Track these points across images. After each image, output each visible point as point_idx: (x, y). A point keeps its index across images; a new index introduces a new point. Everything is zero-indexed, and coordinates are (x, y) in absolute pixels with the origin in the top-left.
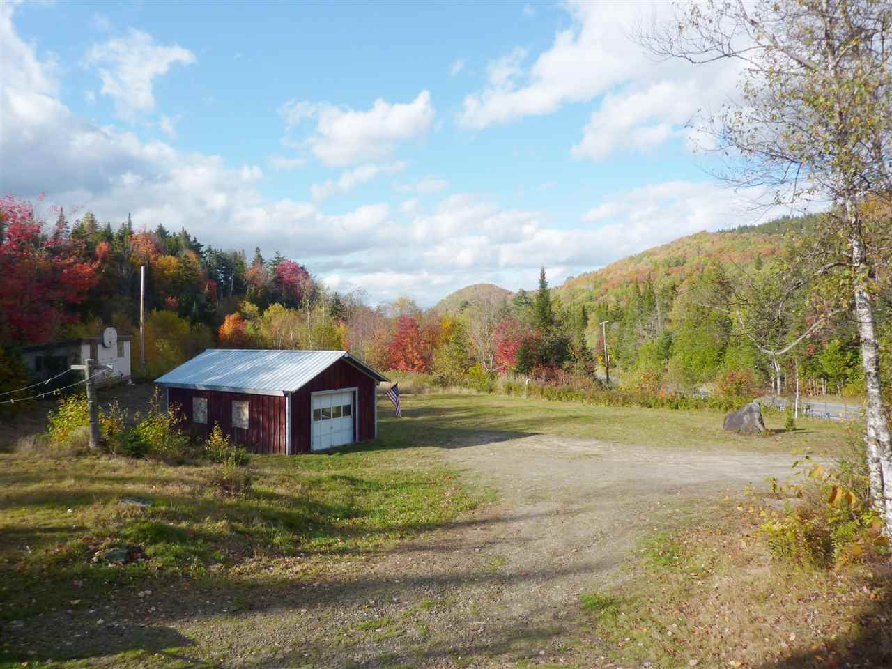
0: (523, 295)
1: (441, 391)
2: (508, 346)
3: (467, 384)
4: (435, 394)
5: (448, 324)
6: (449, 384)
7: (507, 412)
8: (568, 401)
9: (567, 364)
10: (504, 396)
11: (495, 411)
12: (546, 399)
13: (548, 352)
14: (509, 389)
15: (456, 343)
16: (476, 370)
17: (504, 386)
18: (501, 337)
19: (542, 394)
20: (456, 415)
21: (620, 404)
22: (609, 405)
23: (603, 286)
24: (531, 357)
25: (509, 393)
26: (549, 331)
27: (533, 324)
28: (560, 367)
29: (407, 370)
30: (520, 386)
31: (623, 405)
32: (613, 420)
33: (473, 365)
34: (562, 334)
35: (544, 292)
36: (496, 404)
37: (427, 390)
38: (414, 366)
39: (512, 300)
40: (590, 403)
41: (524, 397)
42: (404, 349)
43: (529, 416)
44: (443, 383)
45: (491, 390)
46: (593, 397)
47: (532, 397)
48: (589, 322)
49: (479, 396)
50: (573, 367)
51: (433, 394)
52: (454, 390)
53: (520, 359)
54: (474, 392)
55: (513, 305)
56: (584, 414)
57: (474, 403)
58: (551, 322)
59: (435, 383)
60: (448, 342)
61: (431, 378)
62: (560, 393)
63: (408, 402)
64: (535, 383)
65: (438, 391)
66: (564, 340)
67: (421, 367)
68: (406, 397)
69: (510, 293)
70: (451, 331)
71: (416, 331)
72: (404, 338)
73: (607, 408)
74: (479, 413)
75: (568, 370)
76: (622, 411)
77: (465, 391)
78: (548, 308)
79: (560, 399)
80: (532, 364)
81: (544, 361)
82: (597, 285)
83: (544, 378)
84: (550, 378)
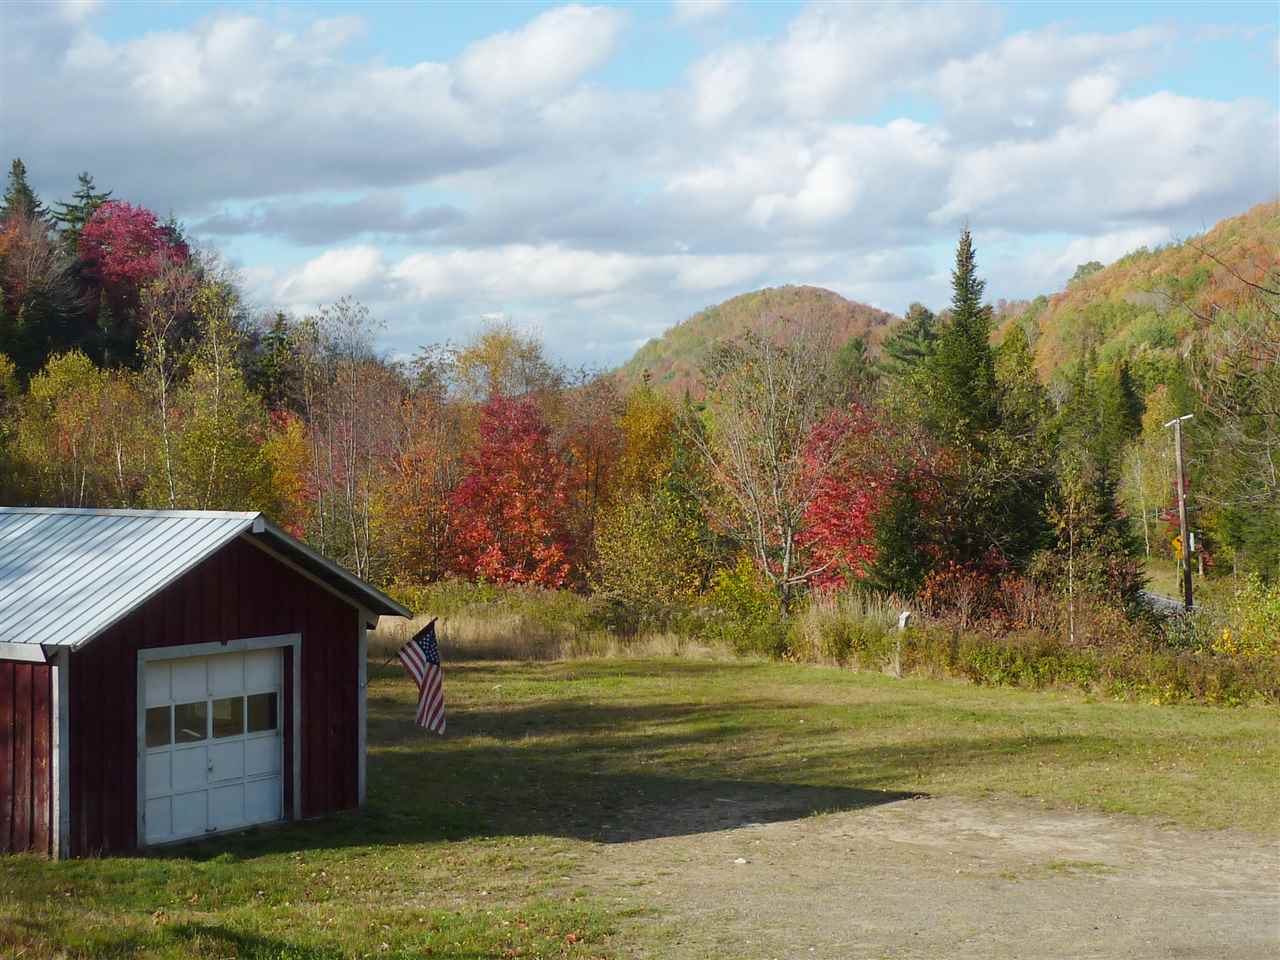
0: (922, 324)
1: (612, 651)
2: (847, 498)
3: (701, 626)
4: (596, 657)
5: (647, 426)
6: (640, 626)
7: (823, 722)
8: (1040, 685)
9: (1040, 561)
10: (825, 668)
11: (780, 717)
12: (965, 681)
13: (980, 519)
14: (842, 646)
15: (673, 488)
16: (736, 577)
17: (825, 635)
18: (818, 468)
19: (953, 661)
20: (650, 731)
21: (1211, 697)
22: (1174, 701)
23: (1203, 296)
24: (923, 538)
25: (842, 659)
26: (983, 449)
27: (931, 425)
28: (1020, 571)
29: (507, 578)
30: (880, 635)
31: (1220, 699)
32: (1170, 748)
33: (729, 563)
34: (1028, 461)
35: (970, 317)
36: (793, 693)
37: (567, 646)
38: (531, 565)
39: (888, 343)
40: (1113, 692)
41: (893, 670)
42: (499, 509)
43: (893, 738)
44: (624, 623)
45: (780, 649)
46: (1123, 673)
47: (921, 673)
48: (1147, 420)
49: (742, 668)
50: (1061, 571)
51: (581, 659)
52: (660, 647)
53: (884, 543)
54: (723, 653)
55: (888, 361)
56: (1081, 729)
57: (719, 689)
58: (992, 419)
59: (596, 621)
60: (645, 484)
61: (584, 606)
62: (1013, 661)
63: (497, 687)
64: (932, 625)
65: (603, 651)
66: (1035, 478)
67: (553, 570)
68: (492, 670)
69: (884, 319)
70: (658, 447)
71: (540, 445)
72: (500, 472)
73: (1167, 710)
74: (730, 723)
75: (1048, 581)
76: (1212, 721)
77: (695, 652)
78: (982, 370)
79: (1014, 679)
80: (925, 562)
81: (968, 550)
82: (1181, 293)
83: (966, 609)
84: (988, 605)
